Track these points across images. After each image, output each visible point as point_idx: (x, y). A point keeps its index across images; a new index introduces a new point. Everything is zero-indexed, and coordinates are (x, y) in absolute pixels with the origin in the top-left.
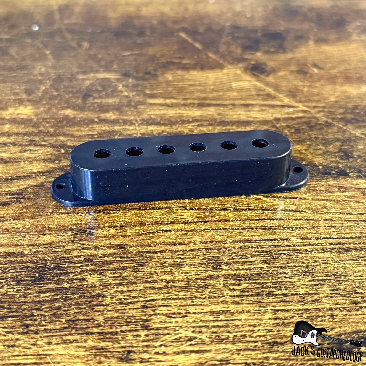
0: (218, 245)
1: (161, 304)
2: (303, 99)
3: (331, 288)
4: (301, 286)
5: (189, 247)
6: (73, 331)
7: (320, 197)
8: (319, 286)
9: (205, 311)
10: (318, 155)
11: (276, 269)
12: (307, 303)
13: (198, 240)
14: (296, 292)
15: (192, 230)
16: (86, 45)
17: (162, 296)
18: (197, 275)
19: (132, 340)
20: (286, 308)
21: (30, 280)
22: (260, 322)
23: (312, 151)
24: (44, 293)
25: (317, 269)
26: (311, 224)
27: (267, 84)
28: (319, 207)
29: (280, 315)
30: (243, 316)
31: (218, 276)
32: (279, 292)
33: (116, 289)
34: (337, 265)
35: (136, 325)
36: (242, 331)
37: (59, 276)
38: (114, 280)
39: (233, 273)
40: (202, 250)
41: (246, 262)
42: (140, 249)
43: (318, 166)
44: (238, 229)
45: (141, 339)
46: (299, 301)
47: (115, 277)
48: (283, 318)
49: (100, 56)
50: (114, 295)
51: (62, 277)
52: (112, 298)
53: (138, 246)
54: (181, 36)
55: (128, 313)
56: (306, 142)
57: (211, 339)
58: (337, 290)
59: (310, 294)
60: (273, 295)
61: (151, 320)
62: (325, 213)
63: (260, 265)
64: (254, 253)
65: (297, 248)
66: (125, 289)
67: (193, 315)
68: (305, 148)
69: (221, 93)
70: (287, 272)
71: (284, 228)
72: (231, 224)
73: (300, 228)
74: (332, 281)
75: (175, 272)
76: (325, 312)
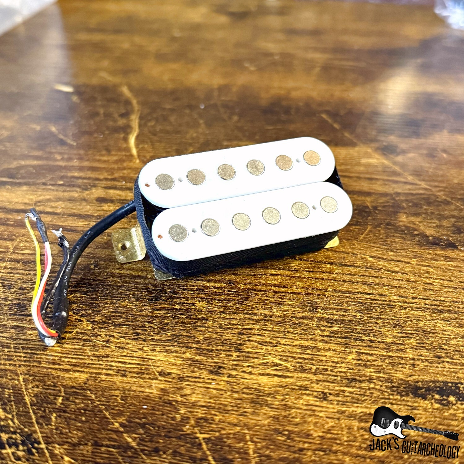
0: (318, 292)
1: (255, 333)
2: (427, 178)
3: (417, 342)
4: (390, 336)
5: (291, 290)
6: (176, 344)
7: (424, 263)
8: (407, 338)
9: (294, 344)
10: (431, 227)
11: (369, 319)
12: (391, 351)
13: (301, 285)
14: (383, 341)
15: (297, 276)
16: (236, 118)
17: (258, 327)
18: (294, 314)
19: (224, 358)
20: (371, 352)
21: (148, 299)
22: (344, 360)
23: (425, 224)
24: (157, 310)
25: (407, 324)
26: (410, 285)
27: (395, 163)
28: (422, 272)
29: (364, 357)
30: (328, 354)
31: (312, 317)
32: (367, 338)
33: (219, 316)
34: (427, 323)
35: (230, 347)
36: (325, 365)
37: (173, 299)
38: (219, 308)
39: (327, 317)
40: (302, 295)
41: (341, 309)
42: (247, 286)
43: (428, 237)
44: (340, 281)
45: (232, 358)
46: (384, 348)
47: (220, 306)
48: (366, 360)
49: (246, 128)
50: (216, 320)
51: (175, 300)
52: (214, 322)
53: (246, 284)
54: (322, 117)
55: (225, 336)
56: (422, 215)
57: (295, 368)
58: (423, 344)
59: (396, 344)
60: (360, 340)
61: (244, 344)
62: (427, 277)
63: (354, 314)
64: (350, 303)
65: (393, 303)
66: (227, 317)
67: (283, 346)
68: (419, 220)
69: (349, 167)
70: (378, 322)
71: (383, 285)
72: (334, 276)
73: (399, 287)
74: (420, 335)
75: (274, 309)
76: (407, 361)
